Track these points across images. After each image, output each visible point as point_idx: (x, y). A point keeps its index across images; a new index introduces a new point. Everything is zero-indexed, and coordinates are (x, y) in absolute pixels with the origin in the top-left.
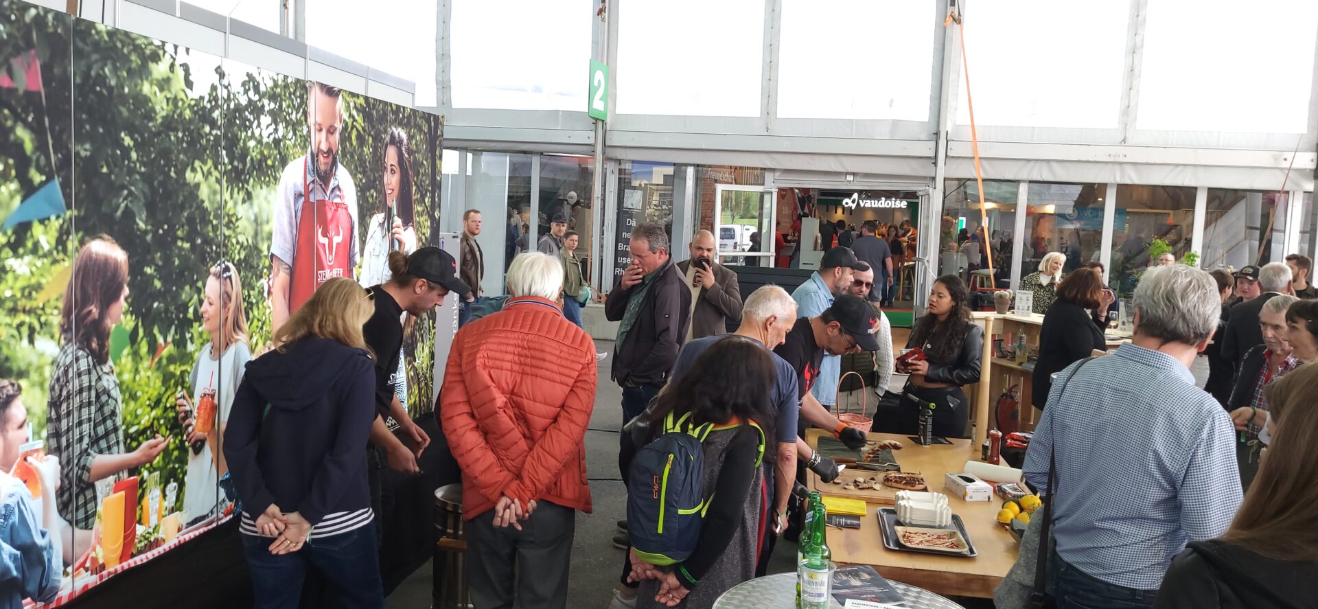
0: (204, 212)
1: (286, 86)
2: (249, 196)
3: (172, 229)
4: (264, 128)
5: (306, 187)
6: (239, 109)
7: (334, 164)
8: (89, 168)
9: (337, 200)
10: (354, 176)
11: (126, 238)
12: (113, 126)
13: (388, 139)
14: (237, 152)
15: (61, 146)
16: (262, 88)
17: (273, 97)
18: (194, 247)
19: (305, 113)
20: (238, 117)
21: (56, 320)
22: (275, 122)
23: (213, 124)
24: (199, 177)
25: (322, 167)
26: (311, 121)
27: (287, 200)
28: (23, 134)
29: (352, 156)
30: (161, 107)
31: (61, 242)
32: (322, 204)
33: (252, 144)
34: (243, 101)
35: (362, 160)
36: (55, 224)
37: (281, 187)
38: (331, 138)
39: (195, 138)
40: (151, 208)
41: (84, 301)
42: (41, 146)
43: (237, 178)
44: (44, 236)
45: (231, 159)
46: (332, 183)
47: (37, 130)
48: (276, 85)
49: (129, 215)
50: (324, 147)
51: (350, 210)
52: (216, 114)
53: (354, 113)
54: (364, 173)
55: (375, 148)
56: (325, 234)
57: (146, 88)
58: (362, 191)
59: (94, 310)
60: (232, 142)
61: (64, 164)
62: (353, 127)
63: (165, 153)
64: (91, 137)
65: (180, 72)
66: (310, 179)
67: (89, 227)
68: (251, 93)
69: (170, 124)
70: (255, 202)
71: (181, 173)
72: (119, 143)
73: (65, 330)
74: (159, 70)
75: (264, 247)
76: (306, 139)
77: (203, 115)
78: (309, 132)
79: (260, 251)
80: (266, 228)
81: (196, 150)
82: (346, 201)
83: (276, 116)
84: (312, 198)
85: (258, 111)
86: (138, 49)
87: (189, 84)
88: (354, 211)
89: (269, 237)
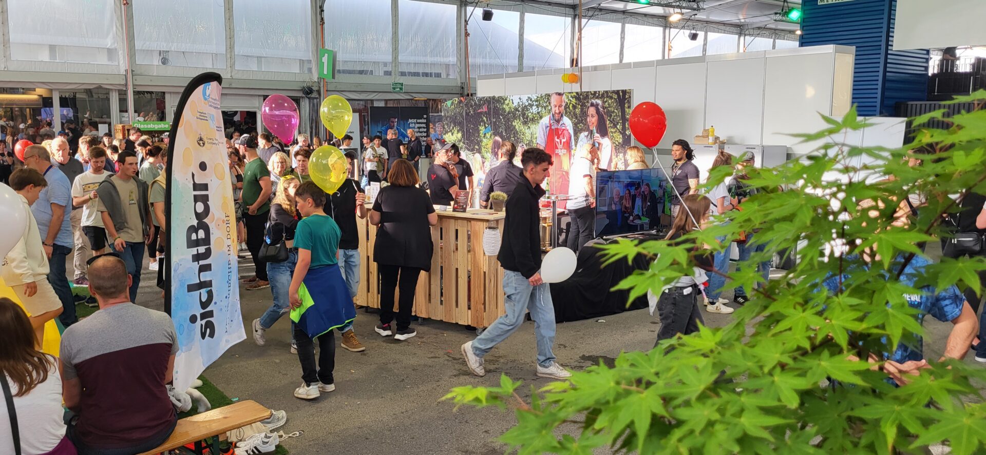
0: (517, 132)
1: (542, 97)
2: (529, 127)
3: (510, 135)
4: (534, 110)
5: (550, 124)
6: (526, 106)
7: (562, 116)
8: (495, 123)
9: (564, 128)
10: (571, 120)
11: (502, 137)
12: (499, 115)
13: (589, 105)
14: (525, 117)
15: (490, 120)
16: (533, 99)
17: (537, 101)
18: (515, 140)
19: (550, 103)
20: (525, 108)
21: (490, 151)
22: (538, 107)
23: (519, 111)
24: (516, 124)
25: (557, 118)
26: (552, 104)
27: (542, 128)
28: (485, 118)
29: (570, 113)
30: (507, 110)
31: (491, 137)
32: (557, 129)
33: (530, 114)
34: (527, 104)
35: (575, 114)
36: (490, 133)
37: (540, 124)
38: (560, 109)
39: (514, 115)
40: (506, 130)
41: (495, 148)
42: (487, 120)
43: (525, 123)
44: (488, 135)
45: (524, 119)
46: (561, 123)
47: (486, 117)
48: (538, 97)
49: (502, 132)
50: (557, 111)
51: (569, 131)
52: (519, 109)
53: (571, 99)
54: (576, 118)
55: (582, 109)
56: (558, 138)
57: (504, 106)
58: (575, 125)
59: (496, 150)
60: (524, 115)
61: (491, 123)
62: (570, 103)
63: (508, 119)
64: (495, 118)
65: (511, 101)
66: (551, 121)
67: (495, 134)
68: (529, 102)
69: (509, 113)
70: (531, 129)
71: (512, 123)
72: (500, 118)
73: (492, 153)
74: (507, 102)
75: (534, 141)
76: (550, 111)
77: (516, 110)
78: (551, 108)
79: (533, 142)
80: (535, 136)
81: (515, 117)
82: (568, 128)
83: (537, 106)
84: (553, 127)
85: (531, 106)
86: (503, 99)
87: (513, 103)
88: (572, 132)
89: (536, 138)
